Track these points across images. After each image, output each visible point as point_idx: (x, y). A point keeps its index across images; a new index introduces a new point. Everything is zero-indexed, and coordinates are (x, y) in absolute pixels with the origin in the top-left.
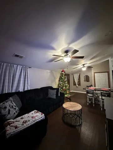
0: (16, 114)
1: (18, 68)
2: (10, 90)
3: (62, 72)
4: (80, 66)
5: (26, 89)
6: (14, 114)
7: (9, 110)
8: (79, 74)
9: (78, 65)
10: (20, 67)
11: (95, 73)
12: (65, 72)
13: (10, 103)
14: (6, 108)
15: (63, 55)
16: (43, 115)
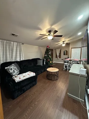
0: (18, 73)
1: (15, 44)
2: (11, 60)
3: (47, 47)
4: (61, 43)
5: (22, 60)
6: (17, 73)
7: (14, 71)
8: (60, 49)
9: (59, 42)
10: (16, 43)
11: (72, 48)
12: (49, 48)
13: (13, 67)
14: (11, 69)
15: (47, 34)
16: (34, 73)
